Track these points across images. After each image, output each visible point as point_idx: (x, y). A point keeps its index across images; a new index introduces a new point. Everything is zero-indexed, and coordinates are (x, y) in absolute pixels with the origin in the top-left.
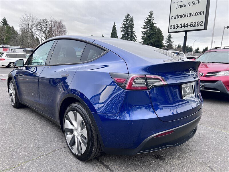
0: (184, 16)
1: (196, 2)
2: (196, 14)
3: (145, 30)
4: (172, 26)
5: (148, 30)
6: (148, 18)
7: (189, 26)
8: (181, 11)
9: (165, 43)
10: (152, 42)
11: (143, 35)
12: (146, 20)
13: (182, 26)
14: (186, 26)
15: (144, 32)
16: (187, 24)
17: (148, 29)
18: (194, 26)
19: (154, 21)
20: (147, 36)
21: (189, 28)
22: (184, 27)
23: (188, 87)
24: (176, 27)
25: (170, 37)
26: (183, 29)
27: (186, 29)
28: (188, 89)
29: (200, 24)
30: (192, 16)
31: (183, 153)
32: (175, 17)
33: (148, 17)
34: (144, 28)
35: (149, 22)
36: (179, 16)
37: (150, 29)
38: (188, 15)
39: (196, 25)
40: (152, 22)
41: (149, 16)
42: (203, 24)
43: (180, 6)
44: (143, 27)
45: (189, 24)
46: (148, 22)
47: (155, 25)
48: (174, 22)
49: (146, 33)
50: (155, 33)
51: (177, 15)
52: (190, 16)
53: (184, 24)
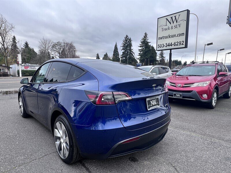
0: (168, 37)
1: (177, 26)
2: (178, 35)
3: (141, 48)
4: (159, 46)
5: (144, 48)
6: (143, 39)
7: (173, 45)
8: (166, 33)
9: (158, 58)
10: (147, 58)
11: (140, 52)
12: (142, 40)
13: (167, 45)
14: (170, 45)
15: (141, 49)
16: (171, 43)
17: (144, 47)
18: (177, 45)
19: (148, 41)
20: (143, 53)
21: (173, 47)
22: (169, 46)
23: (153, 100)
24: (162, 46)
25: (162, 53)
26: (168, 47)
27: (170, 47)
28: (153, 102)
29: (182, 43)
30: (175, 37)
31: (155, 155)
32: (161, 38)
33: (143, 37)
34: (140, 47)
35: (145, 41)
36: (164, 37)
37: (146, 48)
38: (172, 36)
39: (178, 44)
40: (147, 41)
41: (144, 36)
42: (184, 43)
43: (164, 30)
44: (139, 45)
45: (173, 44)
46: (143, 41)
47: (149, 44)
48: (161, 42)
49: (142, 51)
50: (150, 50)
51: (163, 37)
52: (173, 37)
53: (169, 44)
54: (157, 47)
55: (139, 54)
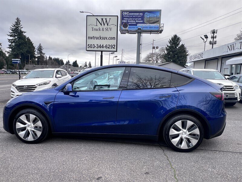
0: (99, 38)
1: (108, 29)
2: (110, 38)
3: (12, 38)
4: (90, 45)
5: (16, 39)
6: (14, 25)
7: (104, 47)
8: (97, 34)
10: (23, 52)
11: (10, 44)
12: (13, 26)
13: (99, 46)
14: (102, 47)
15: (11, 40)
17: (16, 37)
18: (109, 48)
19: (22, 30)
20: (15, 45)
21: (104, 49)
22: (100, 47)
24: (93, 46)
26: (99, 49)
27: (102, 49)
29: (113, 47)
30: (106, 39)
32: (91, 38)
33: (14, 23)
34: (11, 36)
35: (17, 30)
36: (95, 37)
37: (19, 38)
38: (103, 38)
39: (110, 47)
40: (20, 30)
41: (16, 23)
42: (115, 47)
43: (95, 30)
44: (9, 34)
46: (15, 29)
47: (24, 34)
48: (91, 42)
49: (14, 42)
50: (26, 43)
51: (94, 37)
53: (100, 45)
54: (87, 46)
55: (10, 45)
